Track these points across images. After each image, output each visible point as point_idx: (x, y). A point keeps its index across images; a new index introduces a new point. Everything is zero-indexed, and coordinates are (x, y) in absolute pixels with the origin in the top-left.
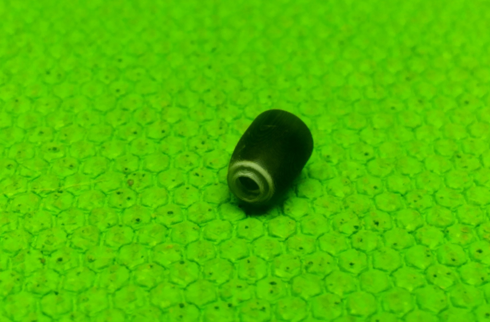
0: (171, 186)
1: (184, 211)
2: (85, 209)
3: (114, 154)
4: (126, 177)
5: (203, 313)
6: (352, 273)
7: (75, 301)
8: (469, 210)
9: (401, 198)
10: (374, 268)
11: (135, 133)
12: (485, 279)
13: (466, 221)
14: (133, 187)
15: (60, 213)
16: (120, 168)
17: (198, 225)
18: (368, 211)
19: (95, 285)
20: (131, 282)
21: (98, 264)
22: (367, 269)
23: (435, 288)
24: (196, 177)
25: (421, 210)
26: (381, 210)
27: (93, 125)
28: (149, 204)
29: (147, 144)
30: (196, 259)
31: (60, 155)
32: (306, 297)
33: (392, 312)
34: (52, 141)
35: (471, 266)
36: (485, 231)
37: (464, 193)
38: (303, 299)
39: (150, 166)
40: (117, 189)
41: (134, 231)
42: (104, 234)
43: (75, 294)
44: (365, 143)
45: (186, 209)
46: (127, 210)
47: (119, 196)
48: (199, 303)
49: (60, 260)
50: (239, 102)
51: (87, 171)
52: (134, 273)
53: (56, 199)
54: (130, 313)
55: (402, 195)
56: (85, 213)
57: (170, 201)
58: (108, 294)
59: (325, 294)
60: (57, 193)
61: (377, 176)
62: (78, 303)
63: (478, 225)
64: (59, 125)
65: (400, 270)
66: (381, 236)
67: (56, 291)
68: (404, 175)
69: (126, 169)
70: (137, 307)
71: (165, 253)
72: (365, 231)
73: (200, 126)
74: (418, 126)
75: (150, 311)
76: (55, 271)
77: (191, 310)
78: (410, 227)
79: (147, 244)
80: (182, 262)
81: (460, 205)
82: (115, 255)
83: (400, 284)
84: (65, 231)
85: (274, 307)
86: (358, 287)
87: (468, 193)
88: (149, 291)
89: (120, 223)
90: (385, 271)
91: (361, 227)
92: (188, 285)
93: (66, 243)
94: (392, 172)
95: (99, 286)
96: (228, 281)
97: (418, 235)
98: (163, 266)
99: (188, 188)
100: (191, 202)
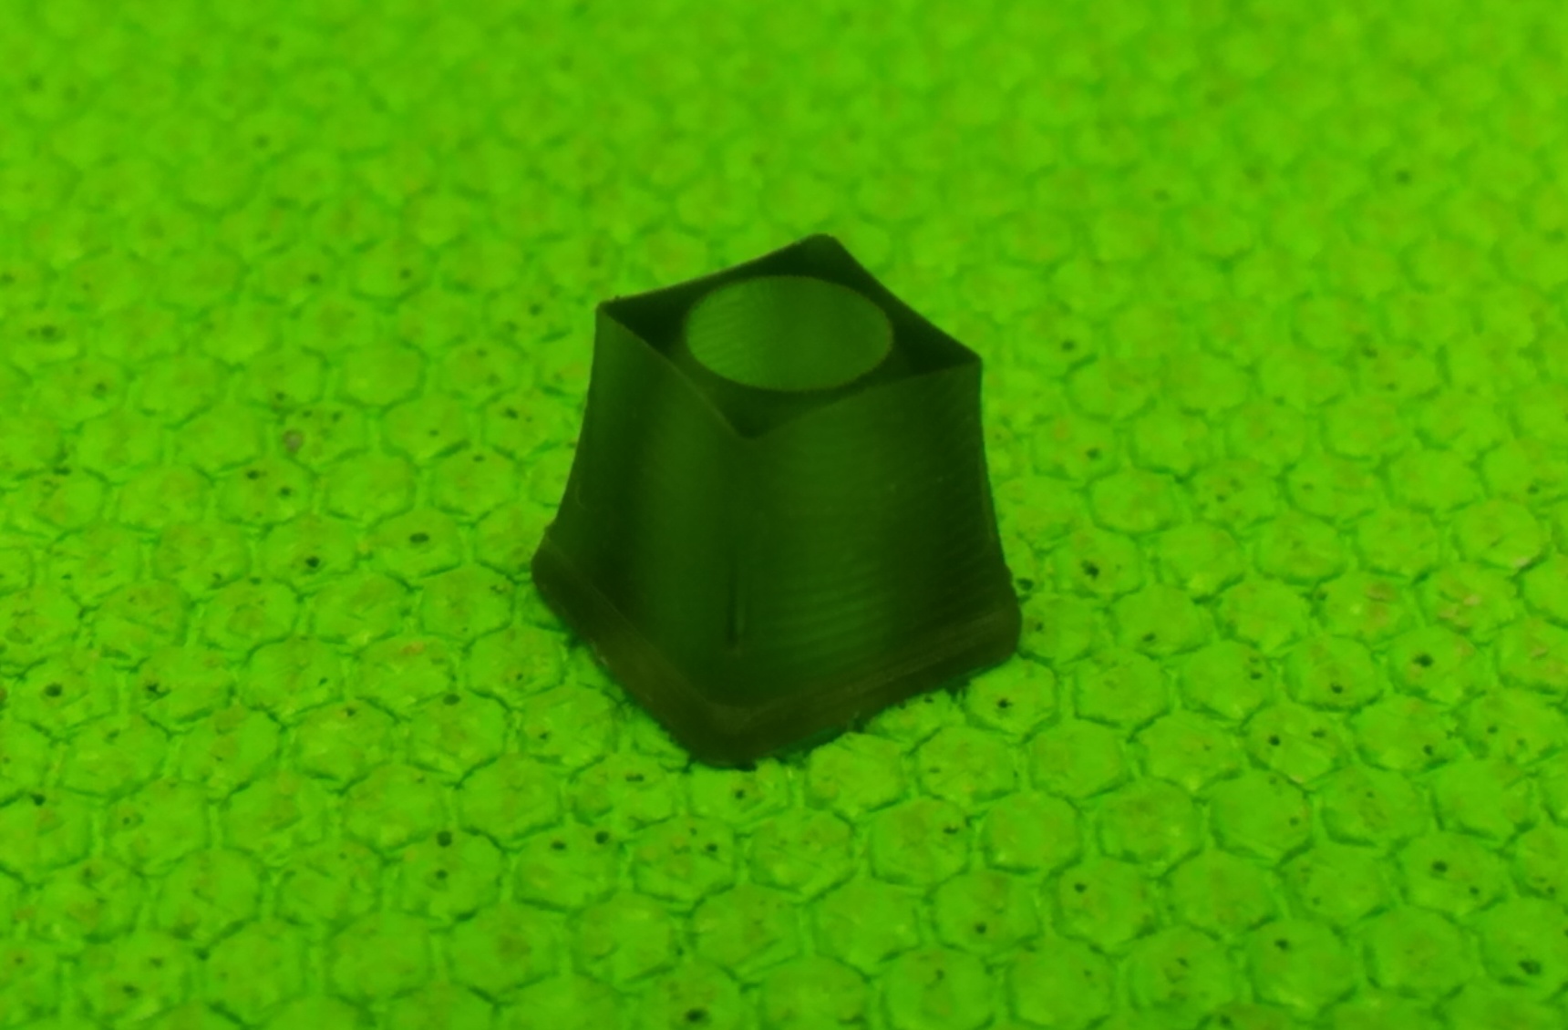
0: (424, 452)
1: (463, 533)
2: (140, 527)
3: (242, 345)
4: (281, 421)
5: (514, 861)
6: (1005, 733)
7: (97, 826)
8: (1395, 527)
9: (1177, 489)
10: (1078, 716)
11: (314, 279)
12: (1438, 751)
13: (1386, 564)
14: (302, 455)
15: (60, 539)
16: (259, 391)
17: (509, 577)
18: (1067, 529)
19: (167, 772)
20: (284, 764)
21: (176, 706)
22: (1054, 719)
23: (1273, 781)
24: (507, 422)
25: (1238, 526)
26: (1110, 529)
27: (177, 253)
28: (350, 509)
29: (351, 315)
30: (498, 690)
31: (65, 350)
32: (853, 812)
33: (1129, 857)
34: (40, 306)
35: (1396, 707)
36: (1443, 594)
37: (1381, 471)
38: (840, 816)
39: (361, 386)
40: (249, 460)
41: (300, 599)
42: (201, 609)
43: (100, 802)
44: (1065, 309)
45: (473, 525)
46: (278, 530)
47: (252, 483)
48: (503, 832)
49: (54, 691)
50: (658, 176)
51: (150, 403)
52: (292, 735)
53: (47, 496)
54: (278, 863)
55: (1180, 480)
56: (141, 541)
57: (420, 498)
58: (210, 801)
59: (915, 799)
60: (50, 476)
61: (1100, 418)
62: (108, 831)
63: (1422, 577)
64: (66, 252)
65: (1159, 722)
66: (1107, 611)
67: (38, 791)
68: (1190, 413)
69: (280, 396)
70: (301, 843)
71: (398, 669)
72: (1055, 596)
73: (529, 257)
74: (1242, 254)
75: (343, 856)
76: (38, 727)
77: (476, 852)
78: (1200, 583)
79: (340, 640)
80: (452, 699)
81: (1366, 513)
82: (234, 674)
83: (1159, 768)
84: (75, 599)
85: (748, 844)
86: (1024, 777)
87: (1395, 471)
88: (341, 792)
89: (256, 573)
90: (1114, 725)
91: (1042, 584)
92: (468, 774)
93: (75, 636)
94: (1150, 405)
95: (178, 774)
96: (599, 759)
97: (1224, 609)
98: (390, 713)
99: (479, 459)
100: (487, 502)
